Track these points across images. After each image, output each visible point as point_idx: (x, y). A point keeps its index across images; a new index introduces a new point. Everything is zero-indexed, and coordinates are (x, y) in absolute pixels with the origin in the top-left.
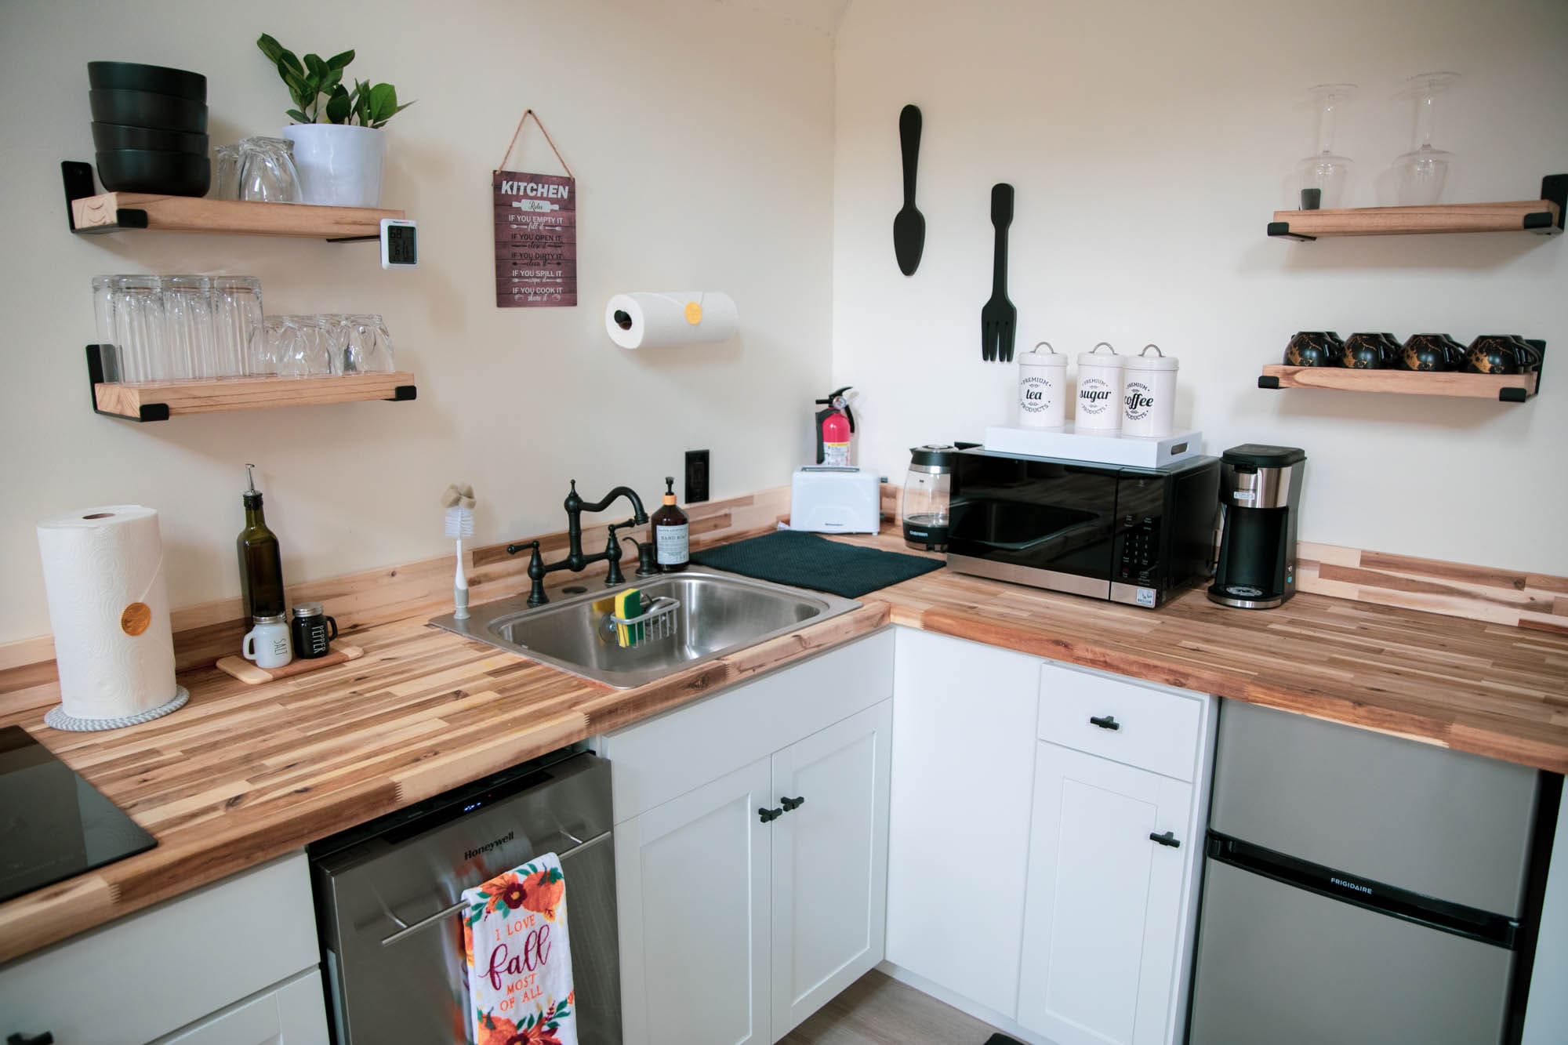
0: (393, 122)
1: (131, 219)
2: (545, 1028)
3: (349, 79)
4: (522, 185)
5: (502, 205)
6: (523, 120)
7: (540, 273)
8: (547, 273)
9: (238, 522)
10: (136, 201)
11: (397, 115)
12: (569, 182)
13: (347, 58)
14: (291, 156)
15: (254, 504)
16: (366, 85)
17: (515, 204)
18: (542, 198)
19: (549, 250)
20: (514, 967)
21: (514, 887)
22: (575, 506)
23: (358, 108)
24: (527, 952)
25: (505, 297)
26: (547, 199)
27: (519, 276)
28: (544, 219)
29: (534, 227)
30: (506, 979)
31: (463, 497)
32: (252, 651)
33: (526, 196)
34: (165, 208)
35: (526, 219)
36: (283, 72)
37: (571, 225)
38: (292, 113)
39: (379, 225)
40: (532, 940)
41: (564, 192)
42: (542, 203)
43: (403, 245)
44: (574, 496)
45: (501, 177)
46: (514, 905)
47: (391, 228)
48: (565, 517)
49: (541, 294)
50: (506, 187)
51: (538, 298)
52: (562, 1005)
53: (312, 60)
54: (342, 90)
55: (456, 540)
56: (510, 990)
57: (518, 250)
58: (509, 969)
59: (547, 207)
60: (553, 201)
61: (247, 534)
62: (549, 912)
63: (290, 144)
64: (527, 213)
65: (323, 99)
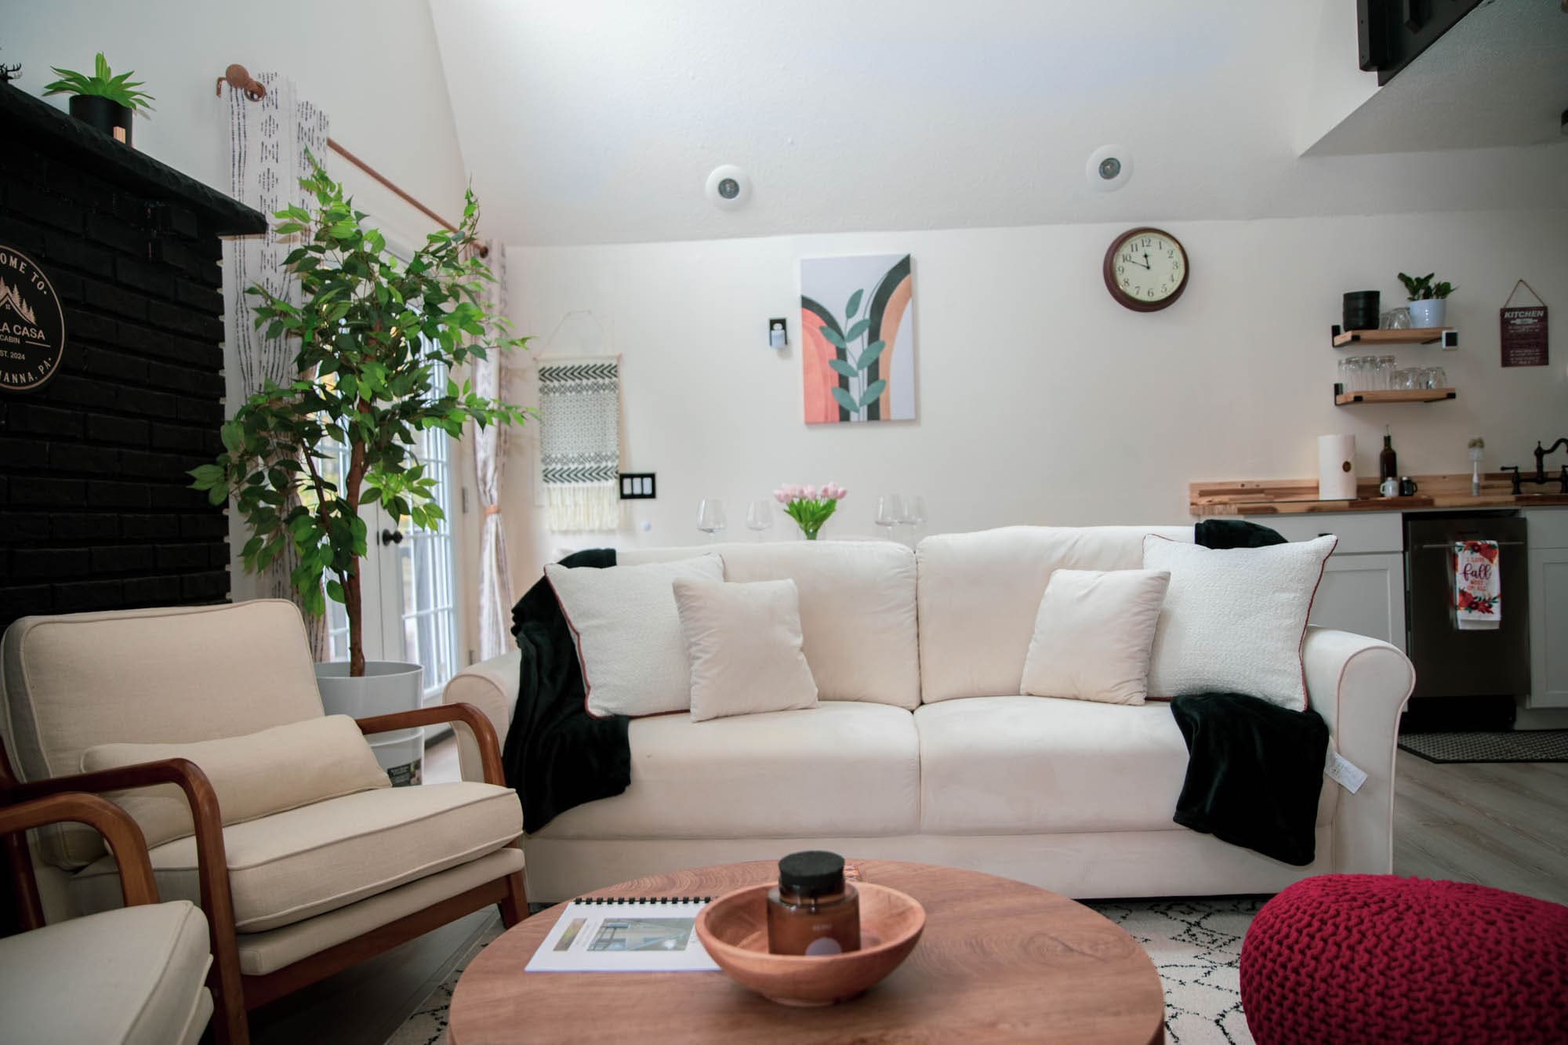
0: (1450, 296)
1: (1355, 339)
2: (1487, 605)
3: (1432, 284)
4: (1516, 313)
5: (1505, 323)
6: (1517, 285)
7: (1526, 351)
8: (1530, 351)
9: (1380, 447)
10: (1357, 333)
11: (1451, 293)
12: (1545, 309)
13: (1431, 276)
14: (1409, 313)
15: (1387, 440)
16: (1439, 284)
17: (1512, 322)
18: (1528, 317)
19: (1532, 340)
20: (1474, 574)
21: (1476, 545)
22: (1540, 453)
23: (1435, 293)
24: (1480, 571)
25: (1506, 362)
26: (1530, 317)
27: (1514, 353)
28: (1530, 326)
29: (1524, 330)
30: (1471, 578)
31: (1477, 444)
32: (1383, 490)
33: (1518, 317)
34: (1366, 334)
35: (1518, 327)
36: (1407, 285)
37: (1545, 330)
38: (1410, 299)
39: (1441, 333)
40: (1483, 567)
41: (1541, 314)
42: (1528, 320)
43: (1452, 340)
44: (1539, 448)
45: (1503, 311)
46: (1477, 551)
47: (1447, 335)
48: (1534, 460)
49: (1527, 361)
50: (1507, 315)
51: (1525, 363)
52: (1495, 598)
53: (1418, 279)
54: (1429, 288)
55: (1473, 461)
56: (1472, 583)
57: (1515, 342)
58: (1472, 574)
59: (1530, 321)
60: (1534, 318)
61: (1385, 450)
62: (1491, 561)
63: (1408, 309)
64: (1519, 325)
65: (1422, 292)
